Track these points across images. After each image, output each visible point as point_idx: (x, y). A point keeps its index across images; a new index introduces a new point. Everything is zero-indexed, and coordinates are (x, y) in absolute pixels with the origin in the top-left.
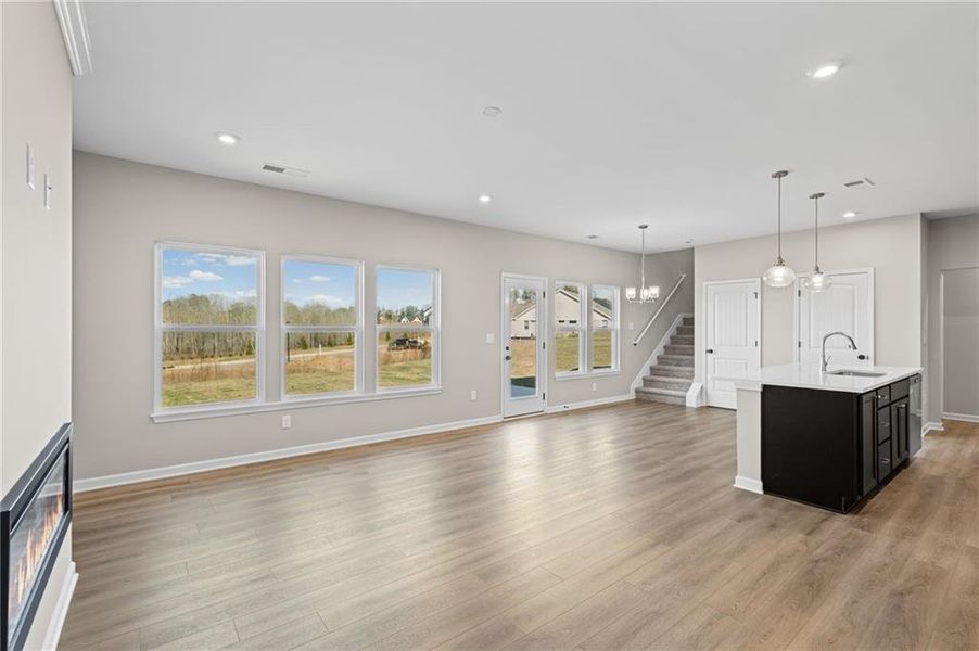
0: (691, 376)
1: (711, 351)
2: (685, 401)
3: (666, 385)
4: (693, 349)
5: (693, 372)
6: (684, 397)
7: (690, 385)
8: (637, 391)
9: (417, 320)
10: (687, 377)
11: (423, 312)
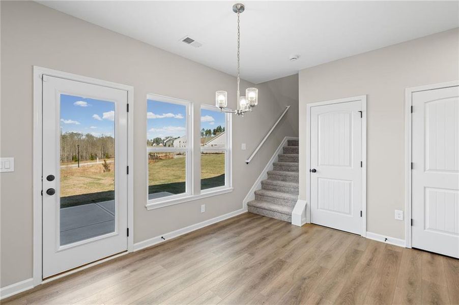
0: (296, 192)
1: (315, 171)
2: (290, 218)
3: (274, 200)
4: (298, 166)
5: (298, 188)
6: (290, 215)
7: (295, 201)
8: (249, 205)
9: (161, 144)
10: (292, 193)
11: (164, 140)
